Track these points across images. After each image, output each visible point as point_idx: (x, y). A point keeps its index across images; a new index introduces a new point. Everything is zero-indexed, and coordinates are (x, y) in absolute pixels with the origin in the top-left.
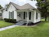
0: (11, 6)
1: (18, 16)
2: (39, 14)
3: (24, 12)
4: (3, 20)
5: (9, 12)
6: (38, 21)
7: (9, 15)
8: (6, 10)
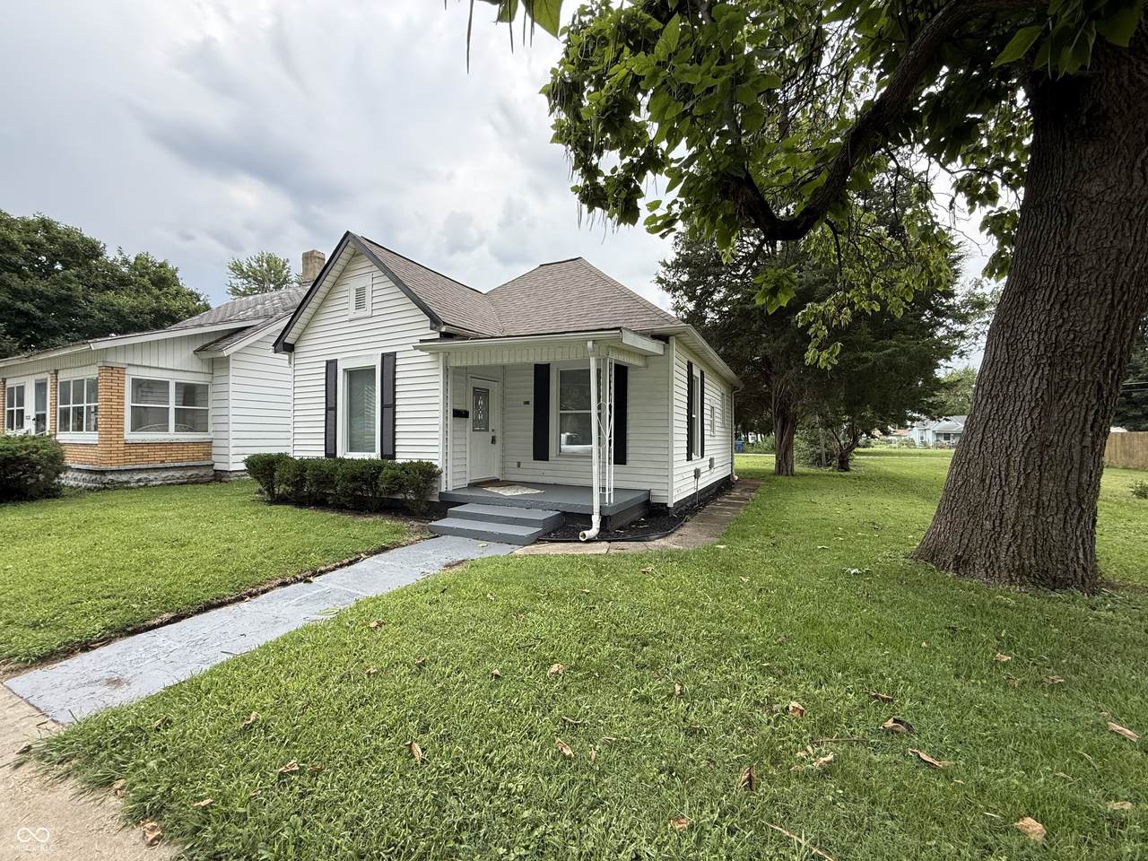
0: (352, 284)
1: (459, 414)
2: (714, 396)
3: (542, 372)
4: (219, 477)
5: (331, 366)
6: (707, 480)
7: (331, 408)
8: (285, 346)
